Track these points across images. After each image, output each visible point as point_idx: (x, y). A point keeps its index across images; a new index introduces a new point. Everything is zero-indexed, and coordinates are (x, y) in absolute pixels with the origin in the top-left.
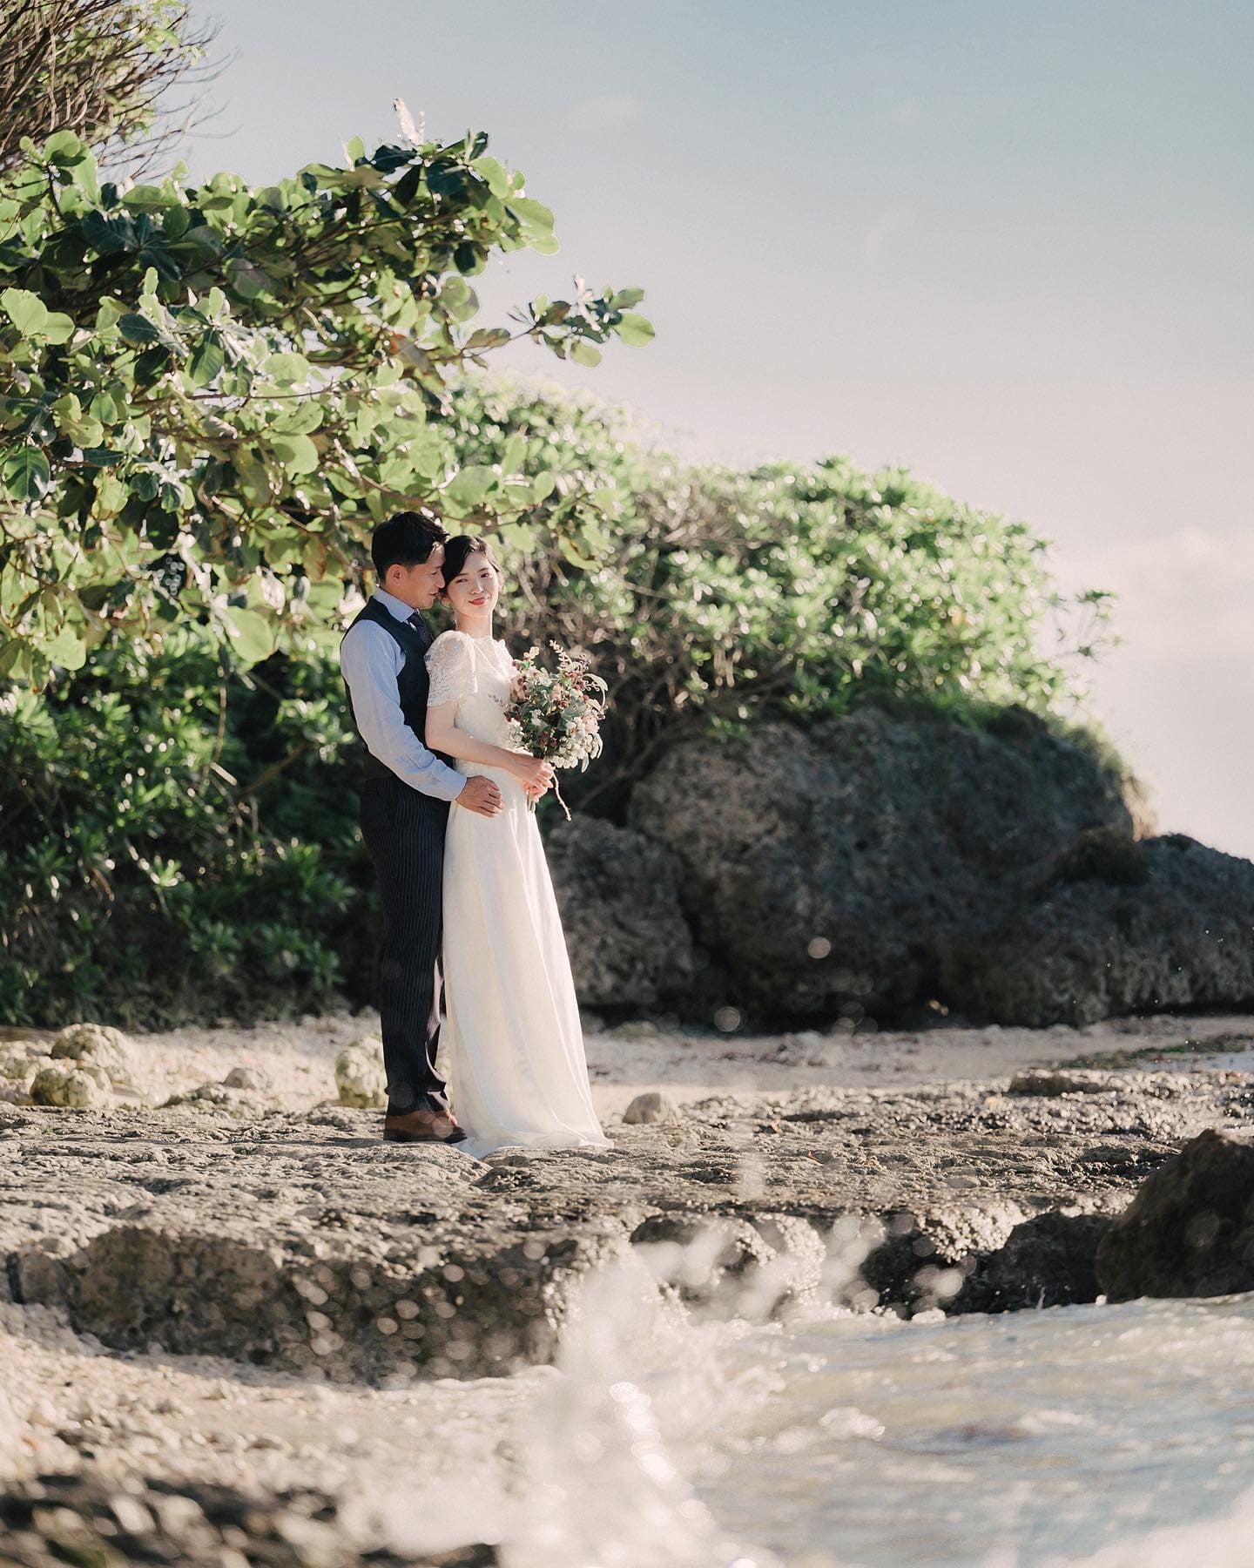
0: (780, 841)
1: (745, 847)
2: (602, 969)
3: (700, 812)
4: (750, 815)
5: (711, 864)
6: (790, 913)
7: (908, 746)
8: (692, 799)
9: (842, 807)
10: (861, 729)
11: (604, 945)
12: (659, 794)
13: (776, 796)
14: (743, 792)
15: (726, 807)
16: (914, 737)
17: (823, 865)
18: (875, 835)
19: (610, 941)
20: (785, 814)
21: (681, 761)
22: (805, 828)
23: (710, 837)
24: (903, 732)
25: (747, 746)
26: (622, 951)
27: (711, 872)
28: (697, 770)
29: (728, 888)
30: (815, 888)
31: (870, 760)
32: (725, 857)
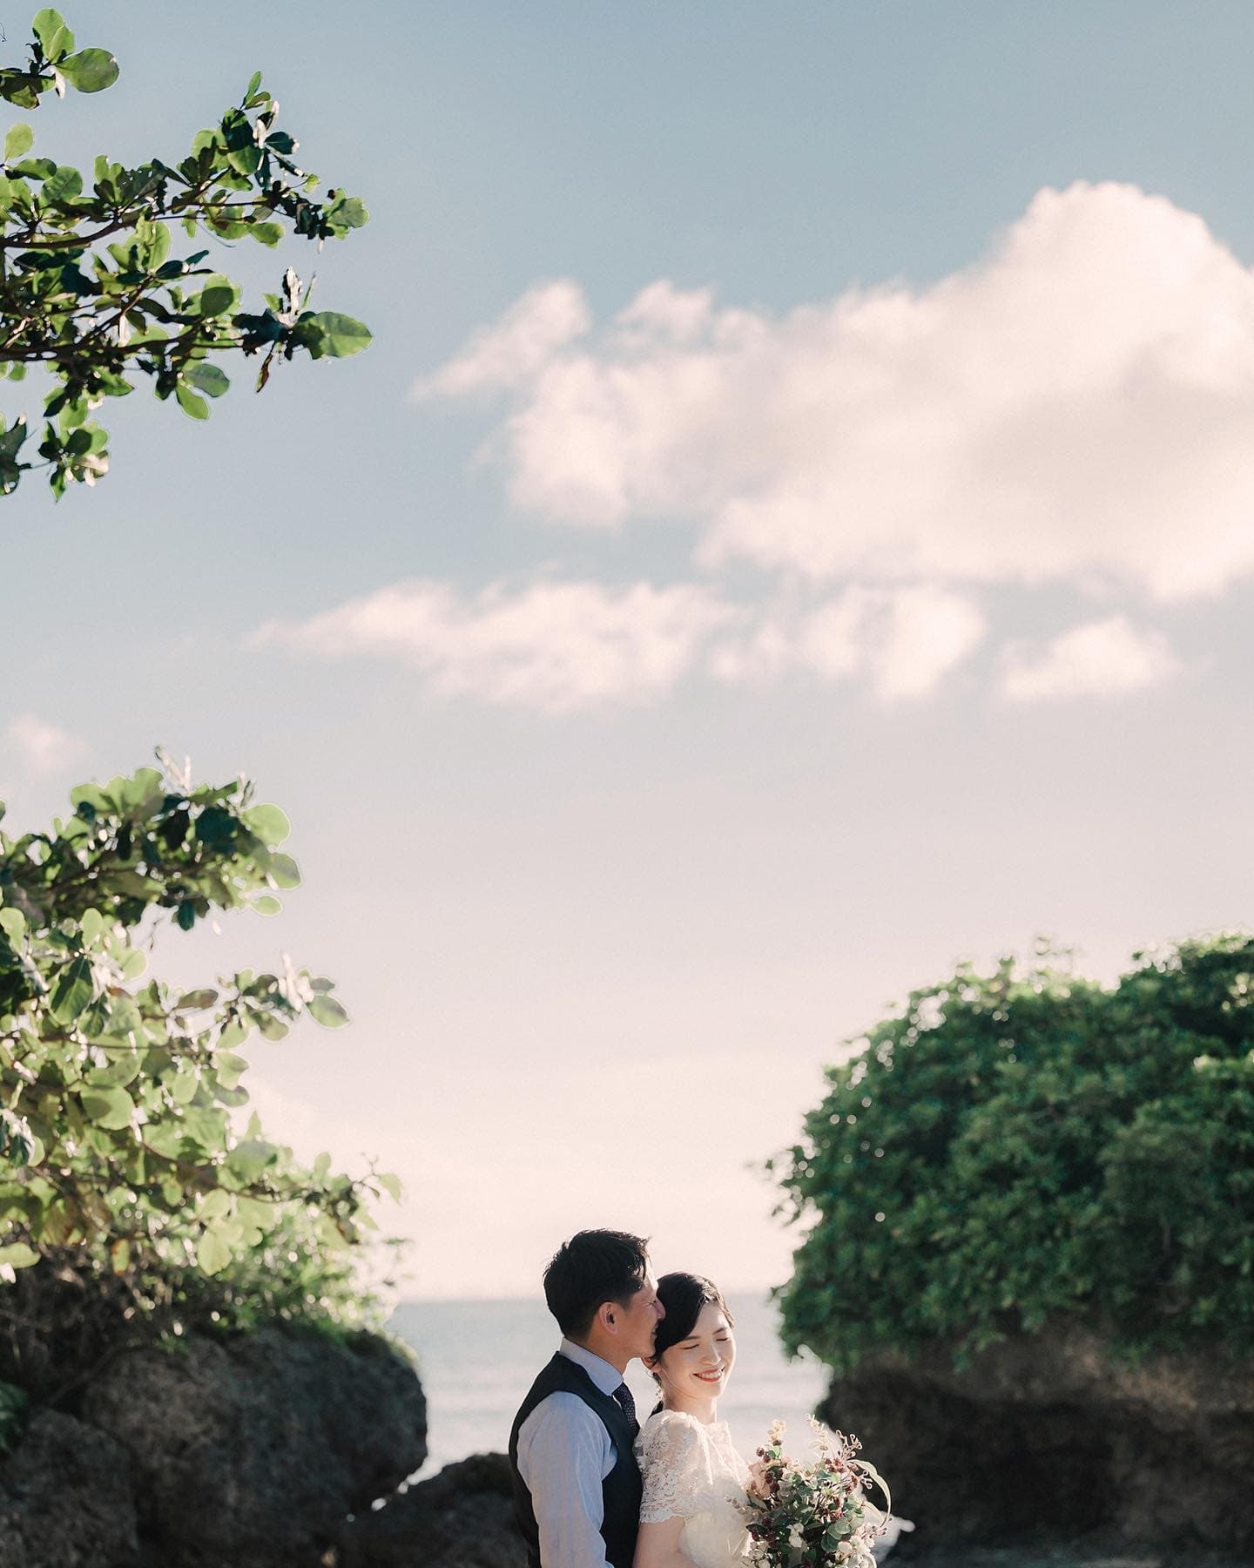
0: (214, 1440)
1: (184, 1445)
2: (70, 1546)
3: (148, 1412)
4: (190, 1418)
5: (156, 1456)
6: (222, 1504)
7: (303, 1364)
8: (143, 1401)
9: (258, 1414)
10: (268, 1347)
11: (73, 1526)
12: (114, 1394)
13: (214, 1403)
14: (185, 1397)
15: (171, 1411)
16: (307, 1356)
17: (249, 1463)
18: (282, 1438)
19: (79, 1523)
20: (220, 1419)
21: (132, 1369)
22: (235, 1431)
23: (155, 1433)
24: (298, 1351)
25: (185, 1357)
26: (87, 1533)
27: (154, 1463)
28: (146, 1376)
29: (169, 1479)
30: (242, 1483)
31: (278, 1374)
32: (167, 1452)
